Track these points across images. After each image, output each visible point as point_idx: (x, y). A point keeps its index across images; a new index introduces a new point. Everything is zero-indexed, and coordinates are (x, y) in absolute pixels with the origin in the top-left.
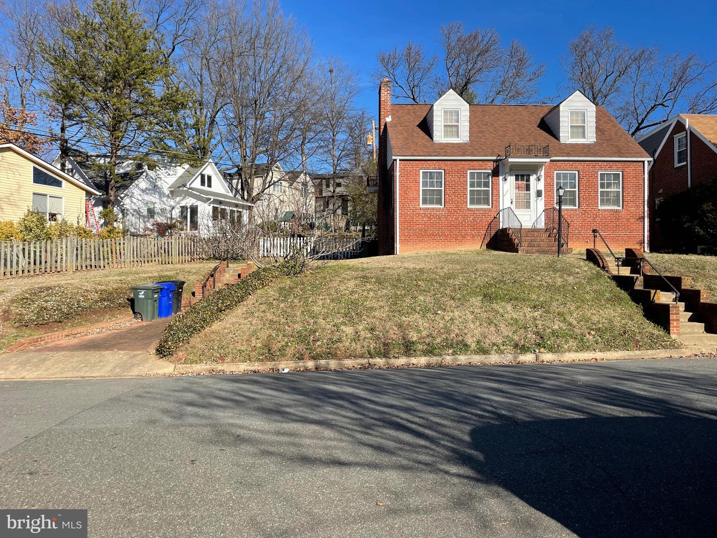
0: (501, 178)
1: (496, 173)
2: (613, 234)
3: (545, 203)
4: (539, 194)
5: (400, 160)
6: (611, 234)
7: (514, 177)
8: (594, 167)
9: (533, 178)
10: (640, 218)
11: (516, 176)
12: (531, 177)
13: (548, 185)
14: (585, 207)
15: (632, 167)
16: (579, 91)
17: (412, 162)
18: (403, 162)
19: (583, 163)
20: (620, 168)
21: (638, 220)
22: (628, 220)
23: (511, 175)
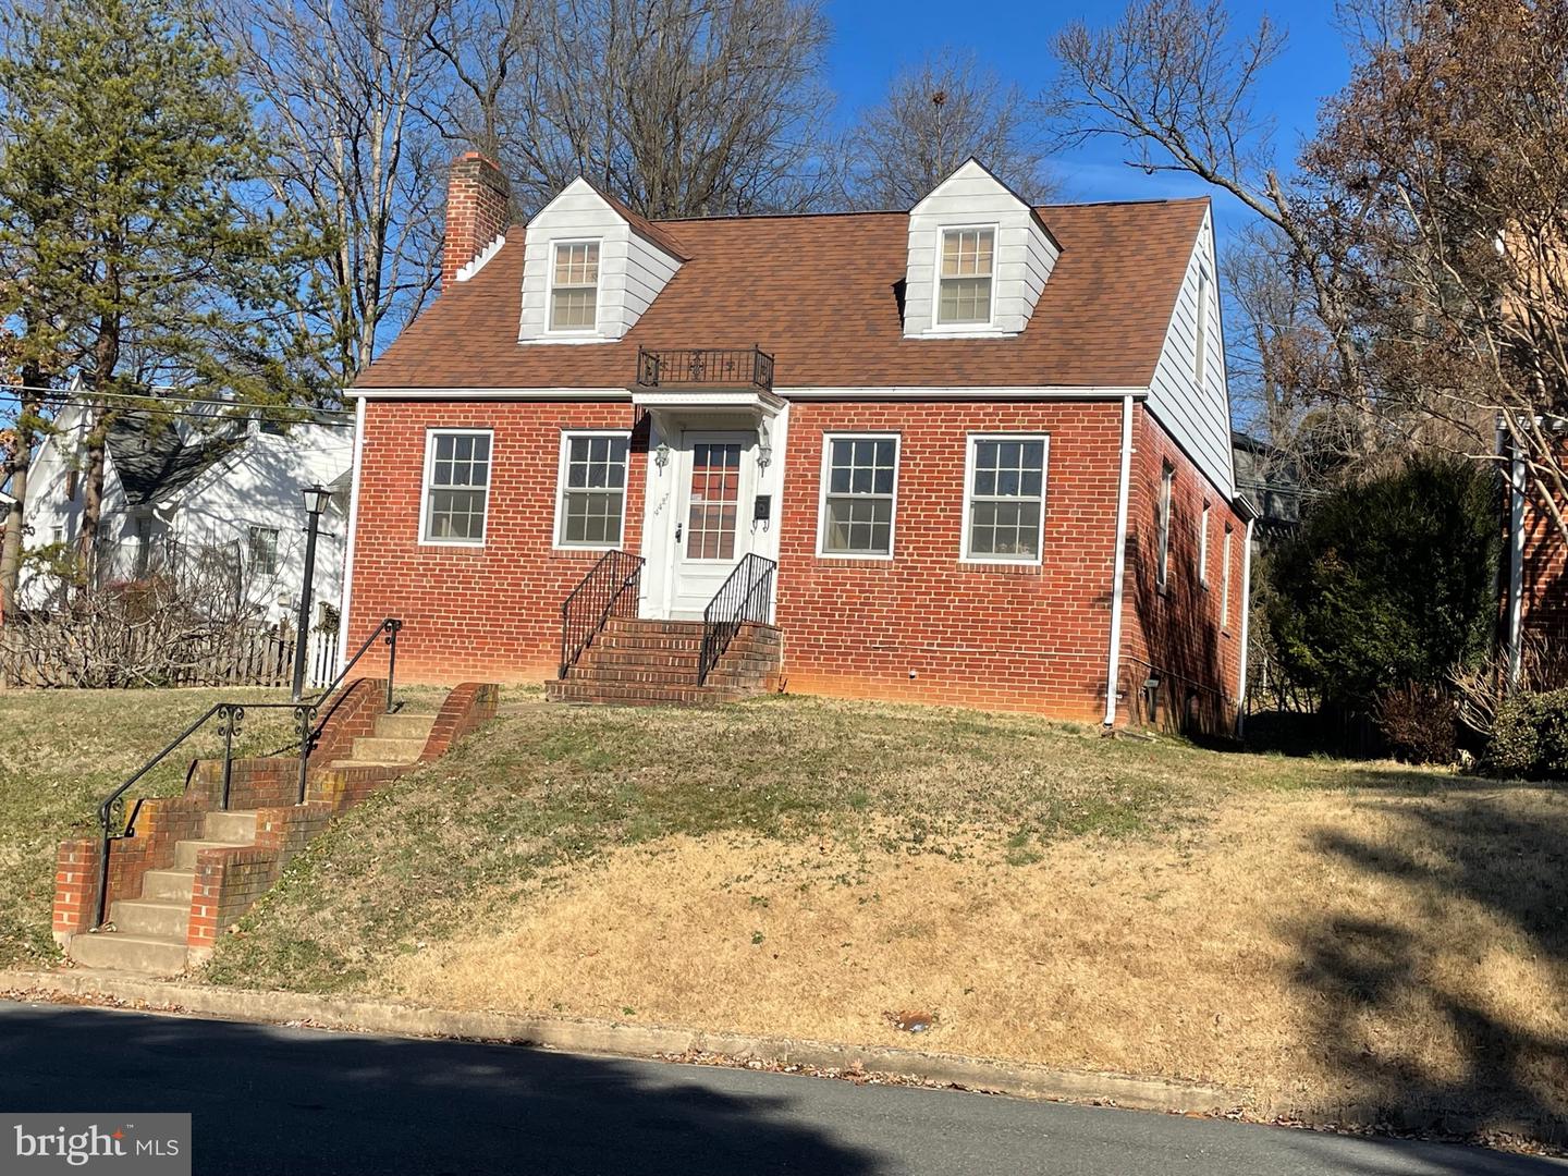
0: (652, 455)
1: (641, 440)
2: (1001, 654)
3: (783, 538)
4: (762, 507)
5: (369, 400)
6: (994, 654)
7: (692, 452)
8: (952, 418)
9: (748, 458)
10: (1100, 600)
11: (697, 448)
12: (743, 453)
13: (799, 483)
14: (909, 555)
15: (1083, 418)
16: (976, 161)
17: (403, 406)
18: (378, 406)
19: (915, 405)
20: (1042, 421)
21: (1092, 606)
22: (1057, 604)
23: (682, 448)
